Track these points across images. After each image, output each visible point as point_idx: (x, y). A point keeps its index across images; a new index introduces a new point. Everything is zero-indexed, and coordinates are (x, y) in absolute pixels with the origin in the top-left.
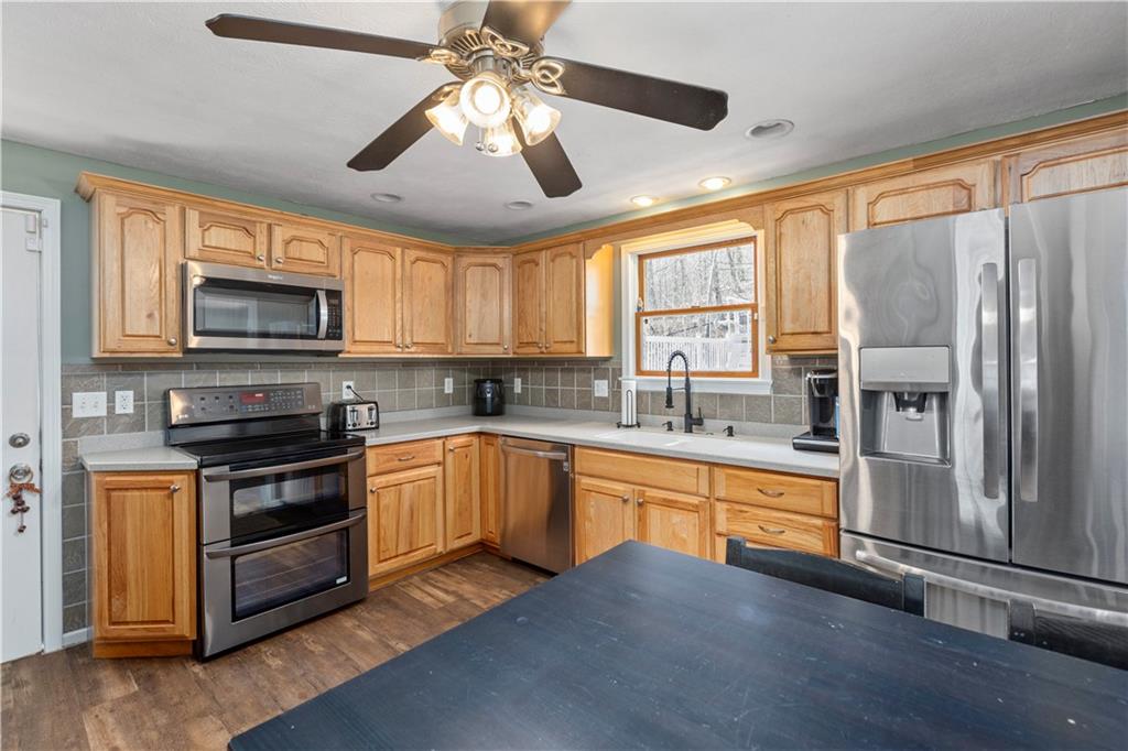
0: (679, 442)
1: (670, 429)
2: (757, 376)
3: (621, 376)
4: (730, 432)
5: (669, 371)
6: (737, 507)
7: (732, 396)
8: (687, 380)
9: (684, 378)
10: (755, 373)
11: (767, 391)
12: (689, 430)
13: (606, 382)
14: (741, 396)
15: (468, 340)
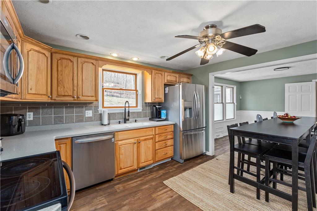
0: (123, 126)
1: (119, 123)
2: (137, 107)
3: (98, 108)
4: (136, 121)
5: (129, 106)
6: (160, 135)
7: (134, 112)
8: (125, 109)
9: (124, 108)
10: (137, 106)
11: (141, 111)
12: (125, 122)
13: (91, 111)
14: (136, 112)
15: (30, 92)
